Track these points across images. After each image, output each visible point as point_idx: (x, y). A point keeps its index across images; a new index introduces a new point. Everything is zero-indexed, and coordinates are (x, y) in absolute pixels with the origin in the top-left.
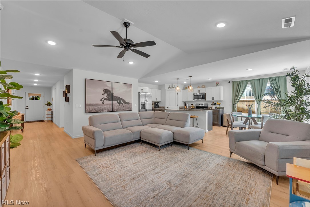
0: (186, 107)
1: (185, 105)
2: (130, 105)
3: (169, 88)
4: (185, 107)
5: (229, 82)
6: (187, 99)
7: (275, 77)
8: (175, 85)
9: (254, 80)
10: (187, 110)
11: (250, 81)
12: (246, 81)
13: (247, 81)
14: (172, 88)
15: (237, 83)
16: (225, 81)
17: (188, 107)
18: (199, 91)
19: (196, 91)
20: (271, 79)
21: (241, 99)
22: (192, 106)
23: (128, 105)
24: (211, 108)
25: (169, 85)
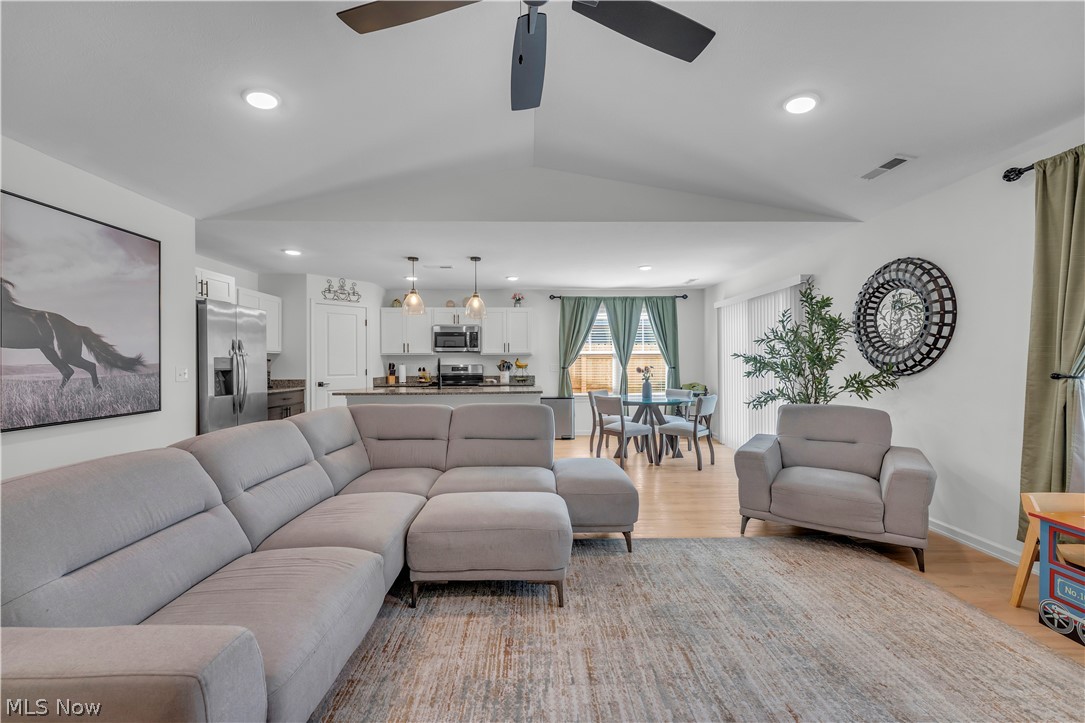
0: (397, 378)
1: (392, 369)
2: (148, 376)
3: (328, 295)
4: (392, 380)
5: (552, 297)
6: (405, 347)
7: (657, 298)
8: (354, 284)
9: (614, 298)
10: (403, 390)
11: (605, 299)
12: (597, 298)
13: (598, 300)
14: (343, 296)
15: (572, 303)
16: (539, 291)
17: (403, 380)
18: (456, 318)
19: (443, 318)
20: (648, 300)
21: (581, 352)
22: (421, 374)
23: (131, 380)
24: (498, 378)
25: (329, 281)
